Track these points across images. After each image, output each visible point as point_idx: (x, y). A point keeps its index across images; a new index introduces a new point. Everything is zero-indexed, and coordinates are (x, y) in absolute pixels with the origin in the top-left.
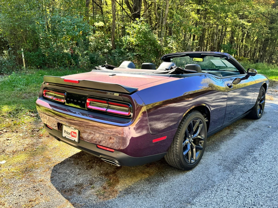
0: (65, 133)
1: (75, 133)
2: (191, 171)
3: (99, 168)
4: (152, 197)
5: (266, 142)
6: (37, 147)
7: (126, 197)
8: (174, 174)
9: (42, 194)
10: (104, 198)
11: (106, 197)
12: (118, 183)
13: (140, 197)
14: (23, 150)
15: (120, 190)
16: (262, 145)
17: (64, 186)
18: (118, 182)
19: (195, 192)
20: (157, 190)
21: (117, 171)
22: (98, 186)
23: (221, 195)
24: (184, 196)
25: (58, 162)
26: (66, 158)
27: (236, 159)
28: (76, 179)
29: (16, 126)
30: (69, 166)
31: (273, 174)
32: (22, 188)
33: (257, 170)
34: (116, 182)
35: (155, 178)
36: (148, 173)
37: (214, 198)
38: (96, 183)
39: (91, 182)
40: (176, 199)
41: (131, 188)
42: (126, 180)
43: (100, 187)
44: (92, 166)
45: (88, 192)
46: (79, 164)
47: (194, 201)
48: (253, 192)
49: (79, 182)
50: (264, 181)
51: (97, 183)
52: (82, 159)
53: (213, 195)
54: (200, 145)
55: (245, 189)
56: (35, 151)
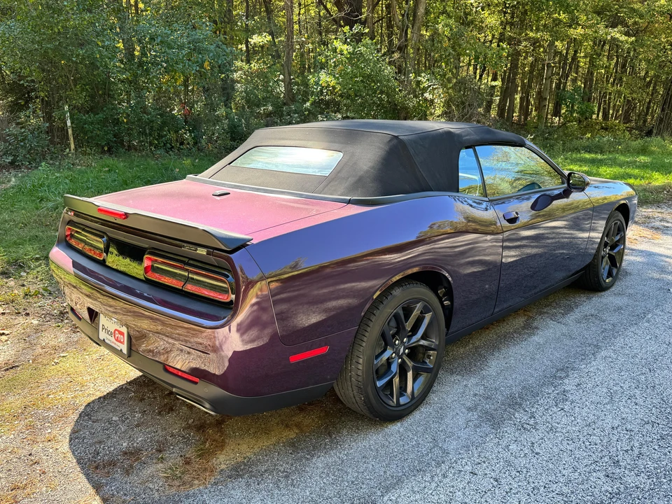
0: (104, 330)
1: (122, 333)
2: (399, 424)
3: (188, 413)
4: (290, 487)
5: (603, 353)
6: (62, 355)
7: (230, 486)
8: (358, 429)
9: (44, 473)
10: (179, 486)
11: (184, 484)
12: (222, 451)
13: (261, 487)
14: (31, 361)
15: (223, 466)
16: (593, 359)
17: (98, 454)
18: (221, 446)
19: (392, 477)
20: (307, 468)
21: (226, 420)
22: (173, 458)
23: (453, 487)
24: (364, 486)
25: (99, 394)
26: (119, 385)
27: (517, 395)
28: (130, 437)
29: (28, 301)
30: (121, 404)
31: (595, 435)
32: (4, 456)
33: (558, 423)
34: (217, 446)
35: (311, 439)
36: (298, 426)
37: (433, 494)
38: (172, 447)
39: (160, 446)
40: (343, 493)
41: (248, 462)
42: (241, 442)
43: (179, 459)
44: (173, 406)
45: (149, 471)
46: (144, 399)
47: (386, 498)
48: (531, 480)
49: (135, 445)
50: (565, 454)
51: (173, 449)
52: (155, 388)
53: (434, 485)
54: (427, 361)
55: (514, 473)
56: (56, 363)
